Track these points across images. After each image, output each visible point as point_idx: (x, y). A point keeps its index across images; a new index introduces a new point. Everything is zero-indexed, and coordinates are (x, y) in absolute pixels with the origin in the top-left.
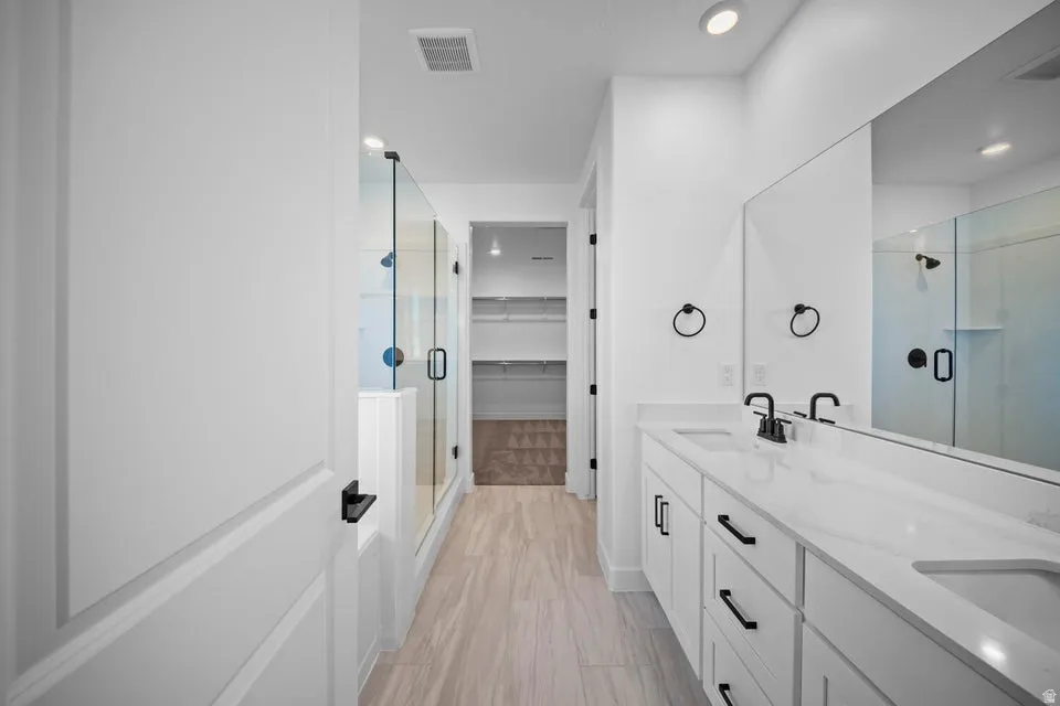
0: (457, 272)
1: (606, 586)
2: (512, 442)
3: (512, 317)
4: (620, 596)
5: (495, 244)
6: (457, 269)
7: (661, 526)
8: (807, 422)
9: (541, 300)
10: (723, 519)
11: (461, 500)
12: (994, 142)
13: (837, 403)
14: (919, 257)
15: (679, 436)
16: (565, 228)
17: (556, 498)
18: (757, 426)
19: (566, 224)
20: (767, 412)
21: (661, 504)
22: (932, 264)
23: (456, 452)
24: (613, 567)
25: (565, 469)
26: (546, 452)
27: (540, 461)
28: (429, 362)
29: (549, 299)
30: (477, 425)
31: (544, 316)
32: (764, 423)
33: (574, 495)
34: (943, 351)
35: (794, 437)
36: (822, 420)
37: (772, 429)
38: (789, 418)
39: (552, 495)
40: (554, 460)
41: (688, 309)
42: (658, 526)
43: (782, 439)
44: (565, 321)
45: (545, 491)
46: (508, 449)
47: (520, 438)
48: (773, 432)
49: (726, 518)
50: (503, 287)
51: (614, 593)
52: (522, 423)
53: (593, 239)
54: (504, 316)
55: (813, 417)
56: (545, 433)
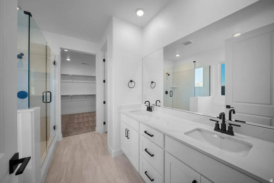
0: (55, 64)
1: (111, 157)
2: (76, 121)
3: (74, 81)
4: (116, 158)
5: (68, 57)
6: (54, 63)
7: (127, 136)
8: (155, 106)
9: (85, 76)
10: (145, 132)
11: (58, 144)
12: (177, 54)
13: (160, 102)
14: (167, 73)
15: (131, 113)
16: (95, 56)
17: (93, 135)
18: (146, 108)
19: (96, 54)
20: (148, 105)
21: (127, 131)
22: (169, 75)
23: (55, 128)
24: (113, 151)
25: (95, 126)
26: (88, 122)
27: (87, 125)
28: (43, 96)
29: (87, 76)
30: (63, 116)
31: (86, 81)
32: (148, 108)
33: (99, 133)
34: (171, 91)
35: (153, 110)
36: (158, 106)
37: (149, 109)
38: (153, 106)
39: (92, 134)
40: (91, 124)
41: (131, 81)
42: (126, 137)
43: (152, 111)
44: (95, 83)
45: (89, 134)
46: (74, 123)
47: (78, 119)
48: (150, 110)
49: (146, 131)
50: (71, 71)
51: (114, 158)
52: (78, 114)
53: (104, 60)
54: (71, 81)
55: (156, 105)
56: (87, 116)
